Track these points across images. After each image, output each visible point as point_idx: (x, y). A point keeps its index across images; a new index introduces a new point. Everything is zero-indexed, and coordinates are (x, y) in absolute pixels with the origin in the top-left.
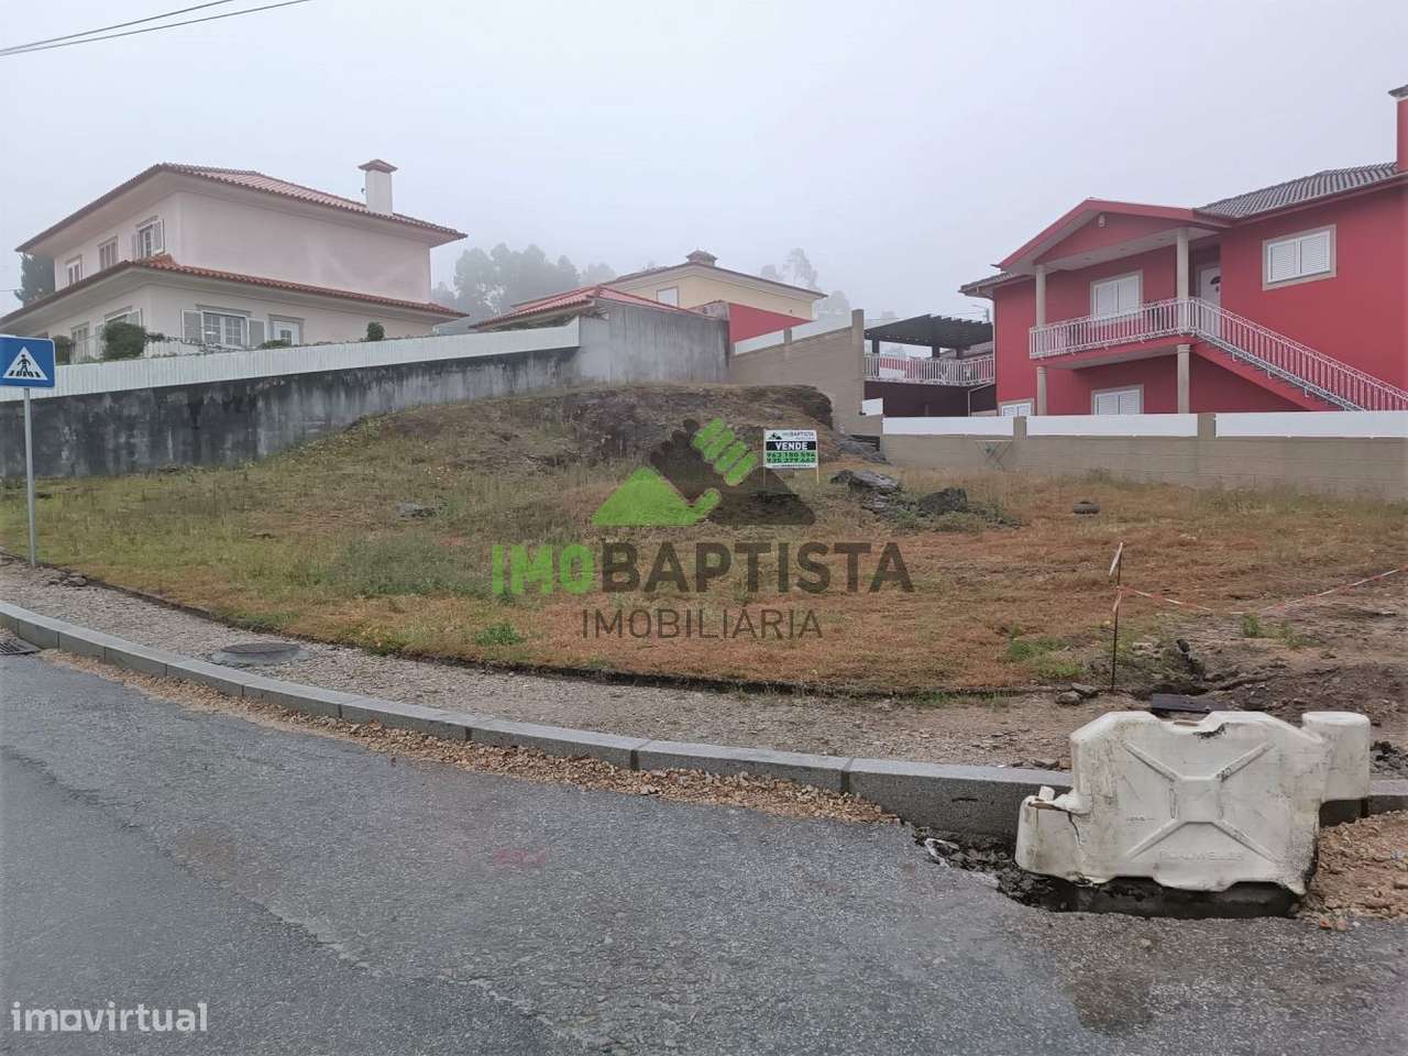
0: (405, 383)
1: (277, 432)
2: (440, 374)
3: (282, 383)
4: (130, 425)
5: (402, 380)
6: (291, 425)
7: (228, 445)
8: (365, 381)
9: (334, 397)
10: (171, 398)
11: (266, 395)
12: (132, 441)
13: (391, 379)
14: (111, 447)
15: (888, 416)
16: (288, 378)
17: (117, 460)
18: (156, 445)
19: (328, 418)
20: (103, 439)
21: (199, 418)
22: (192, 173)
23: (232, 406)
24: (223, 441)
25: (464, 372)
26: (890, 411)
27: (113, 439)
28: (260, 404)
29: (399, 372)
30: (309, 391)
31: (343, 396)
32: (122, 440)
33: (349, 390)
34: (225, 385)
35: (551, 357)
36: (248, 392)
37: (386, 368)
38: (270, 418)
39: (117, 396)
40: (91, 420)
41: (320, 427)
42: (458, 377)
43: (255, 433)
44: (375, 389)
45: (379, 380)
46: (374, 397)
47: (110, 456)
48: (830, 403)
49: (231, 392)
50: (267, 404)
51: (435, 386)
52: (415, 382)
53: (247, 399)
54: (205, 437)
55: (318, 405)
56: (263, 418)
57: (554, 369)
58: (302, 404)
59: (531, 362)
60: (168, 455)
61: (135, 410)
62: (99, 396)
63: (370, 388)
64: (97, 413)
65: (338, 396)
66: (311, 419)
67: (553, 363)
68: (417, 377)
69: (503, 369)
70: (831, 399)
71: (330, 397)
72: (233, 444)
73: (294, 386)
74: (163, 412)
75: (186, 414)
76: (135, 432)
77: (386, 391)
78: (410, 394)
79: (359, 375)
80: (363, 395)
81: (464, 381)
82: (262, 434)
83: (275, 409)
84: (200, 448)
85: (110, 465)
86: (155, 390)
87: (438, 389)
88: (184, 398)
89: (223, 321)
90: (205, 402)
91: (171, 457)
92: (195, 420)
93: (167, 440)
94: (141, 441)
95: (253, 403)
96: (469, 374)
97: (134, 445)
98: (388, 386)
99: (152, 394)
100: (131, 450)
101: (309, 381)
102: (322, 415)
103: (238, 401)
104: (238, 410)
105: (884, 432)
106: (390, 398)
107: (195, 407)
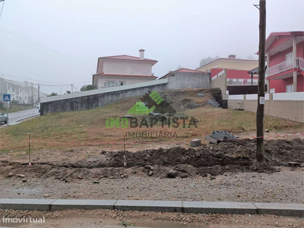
0: (127, 93)
1: (102, 103)
2: (135, 91)
3: (103, 94)
4: (78, 103)
5: (127, 92)
6: (105, 101)
7: (94, 105)
8: (119, 93)
9: (113, 97)
10: (84, 98)
11: (100, 97)
12: (78, 105)
13: (125, 92)
14: (75, 106)
15: (230, 95)
16: (105, 93)
17: (76, 108)
18: (82, 106)
19: (112, 100)
20: (73, 105)
21: (89, 102)
22: (105, 58)
23: (94, 99)
24: (93, 105)
25: (140, 90)
26: (230, 94)
27: (75, 105)
28: (99, 98)
29: (126, 91)
30: (108, 96)
31: (115, 96)
32: (77, 105)
33: (116, 95)
34: (93, 95)
35: (161, 85)
36: (97, 96)
37: (123, 90)
38: (101, 101)
39: (76, 98)
40: (72, 102)
41: (110, 102)
42: (139, 91)
43: (98, 103)
44: (121, 94)
45: (122, 93)
46: (121, 96)
47: (75, 108)
48: (221, 91)
49: (94, 96)
50: (101, 98)
51: (134, 93)
52: (129, 92)
53: (97, 97)
54: (90, 104)
55: (110, 98)
56: (100, 101)
57: (161, 88)
58: (107, 98)
59: (156, 87)
60: (83, 107)
61: (79, 100)
62: (73, 98)
63: (120, 94)
64: (73, 101)
65: (114, 96)
66: (109, 100)
67: (161, 87)
68: (130, 91)
69: (149, 89)
70: (222, 91)
71: (112, 96)
72: (95, 105)
73: (106, 95)
74: (83, 100)
75: (87, 100)
76: (78, 104)
77: (123, 95)
78: (128, 95)
79: (118, 92)
80: (119, 96)
81: (140, 92)
82: (100, 103)
83: (102, 99)
84: (89, 106)
85: (74, 109)
86: (82, 97)
87: (134, 94)
88: (86, 98)
89: (111, 83)
90: (90, 98)
91: (84, 108)
92: (88, 102)
93: (83, 105)
94: (79, 105)
95: (98, 98)
96: (141, 90)
97: (78, 106)
98: (124, 94)
99: (81, 98)
100: (78, 107)
101: (108, 94)
102: (111, 99)
103: (95, 98)
104: (96, 100)
105: (229, 99)
106: (124, 96)
107: (88, 99)
